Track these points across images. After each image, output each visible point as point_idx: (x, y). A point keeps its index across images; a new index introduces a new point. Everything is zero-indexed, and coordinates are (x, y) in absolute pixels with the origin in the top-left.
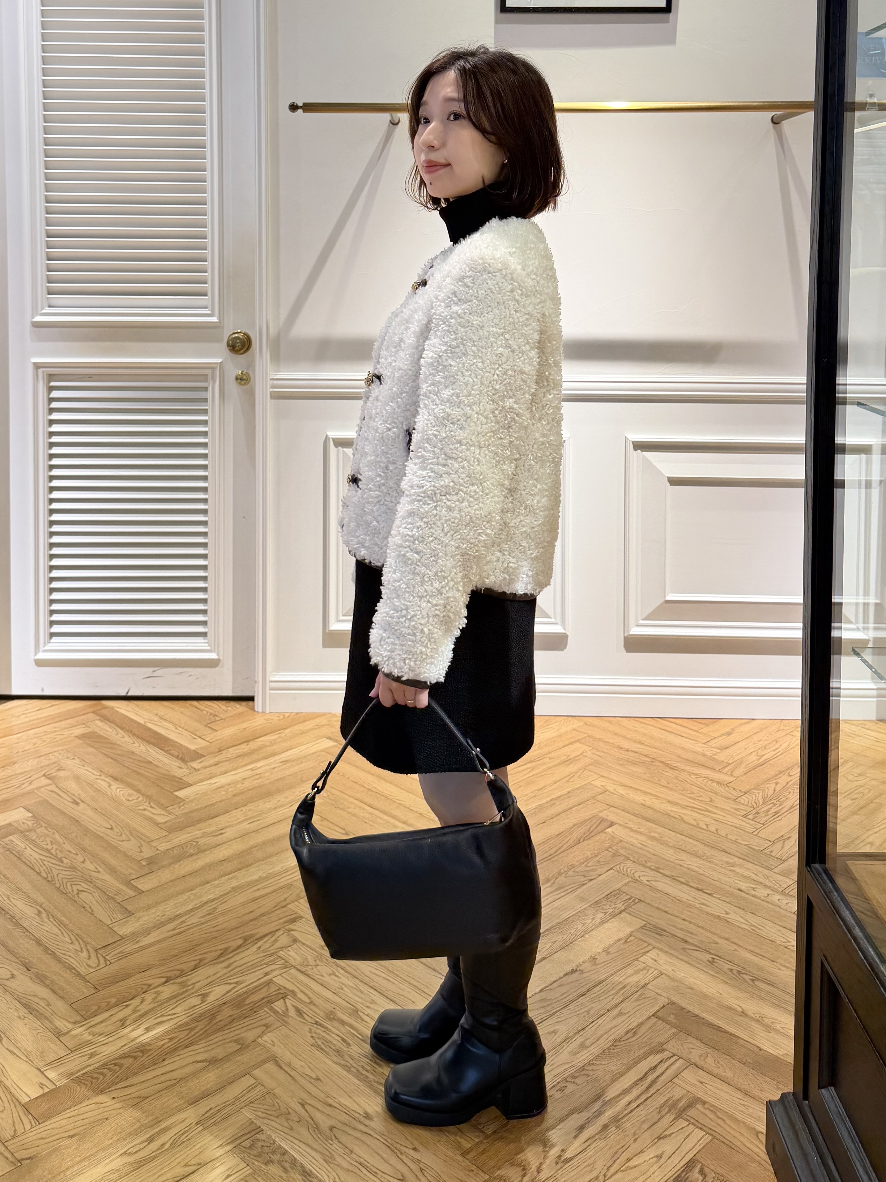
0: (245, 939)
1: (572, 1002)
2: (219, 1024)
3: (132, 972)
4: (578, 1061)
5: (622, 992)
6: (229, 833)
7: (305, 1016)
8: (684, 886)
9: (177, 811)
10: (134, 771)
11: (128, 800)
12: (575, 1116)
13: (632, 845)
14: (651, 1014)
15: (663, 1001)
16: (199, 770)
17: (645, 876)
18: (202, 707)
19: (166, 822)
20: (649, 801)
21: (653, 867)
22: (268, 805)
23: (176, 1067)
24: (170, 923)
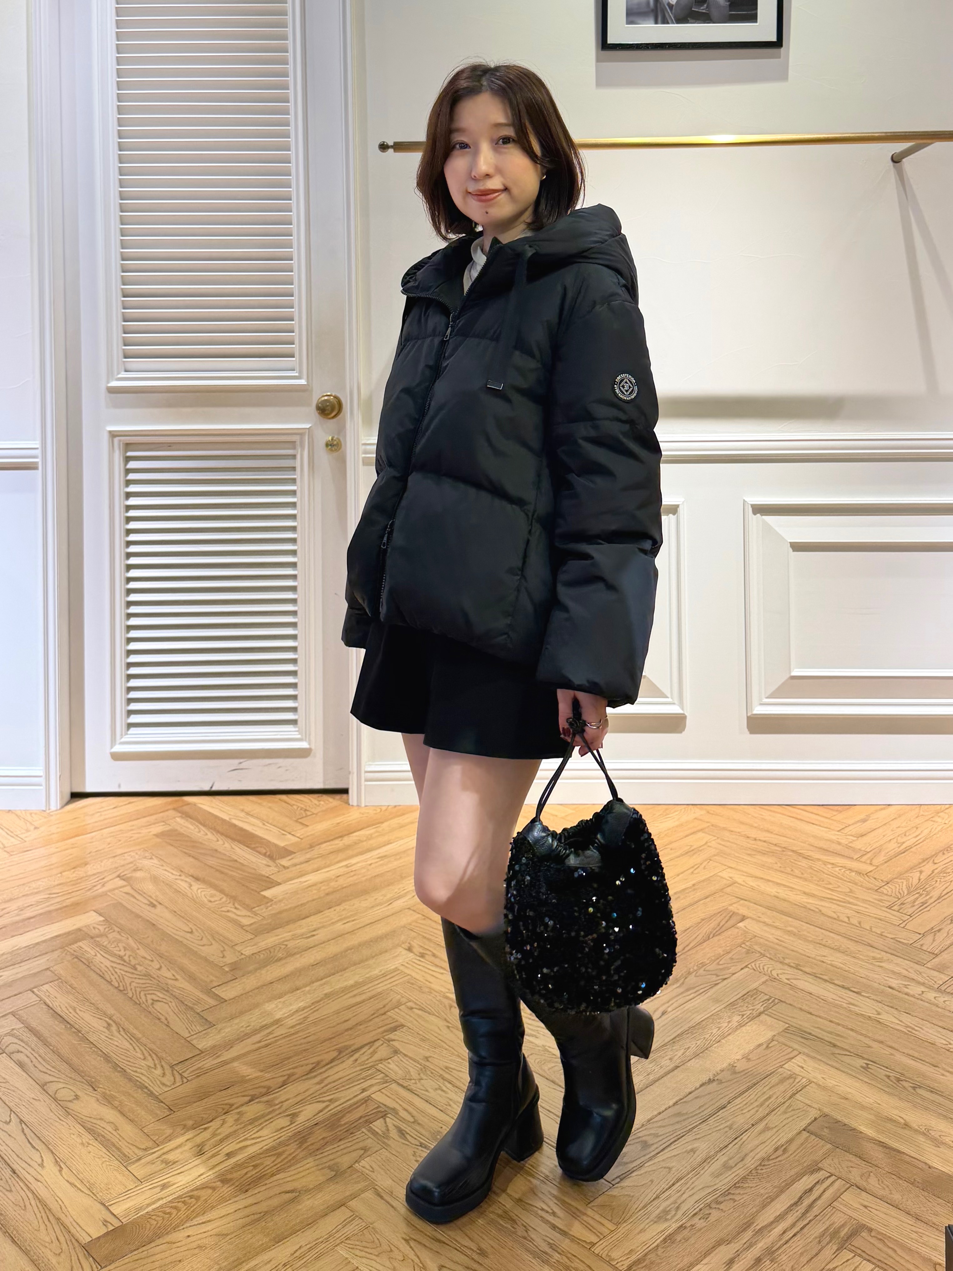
0: (340, 1052)
1: (711, 1116)
2: (310, 1148)
3: (211, 1090)
4: (721, 1184)
5: (767, 1103)
6: (322, 935)
7: (408, 1136)
8: (828, 984)
9: (264, 911)
10: (217, 870)
11: (211, 901)
12: (722, 1248)
13: (767, 940)
14: (801, 1129)
15: (813, 1114)
16: (288, 868)
17: (785, 974)
18: (293, 802)
19: (251, 924)
20: (782, 893)
21: (792, 964)
22: (364, 904)
23: (260, 1199)
24: (255, 1034)
